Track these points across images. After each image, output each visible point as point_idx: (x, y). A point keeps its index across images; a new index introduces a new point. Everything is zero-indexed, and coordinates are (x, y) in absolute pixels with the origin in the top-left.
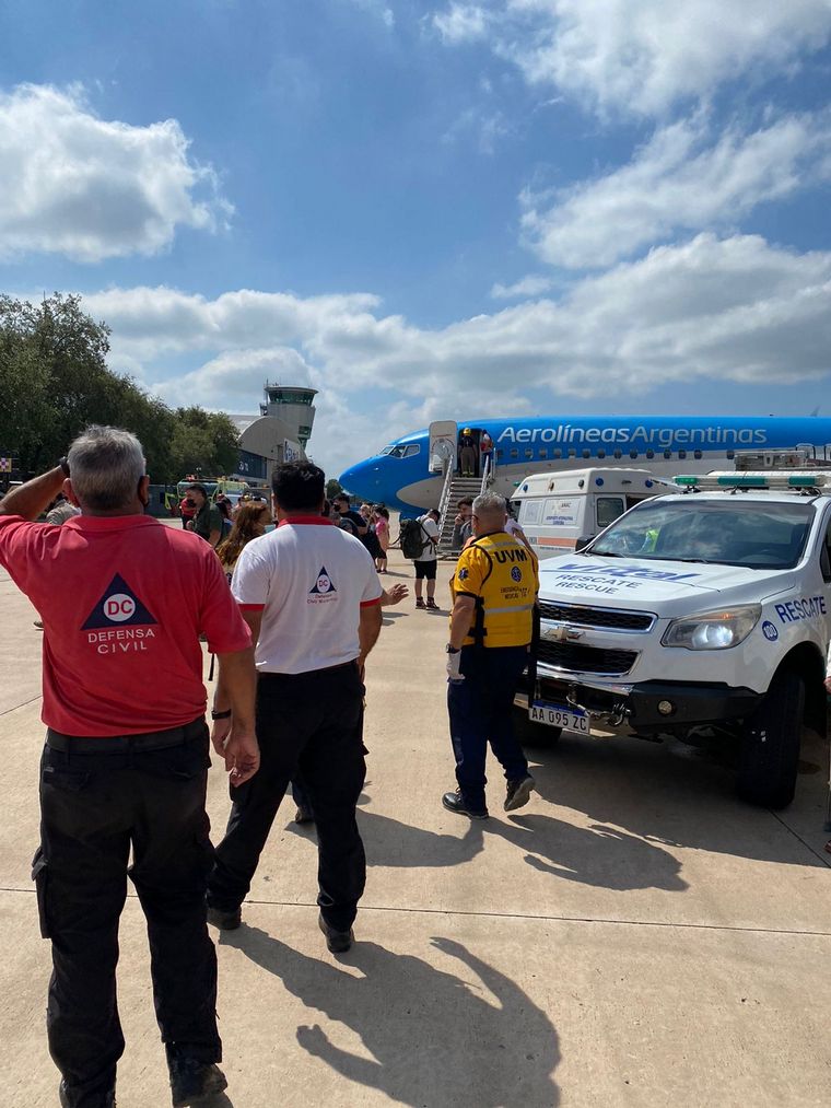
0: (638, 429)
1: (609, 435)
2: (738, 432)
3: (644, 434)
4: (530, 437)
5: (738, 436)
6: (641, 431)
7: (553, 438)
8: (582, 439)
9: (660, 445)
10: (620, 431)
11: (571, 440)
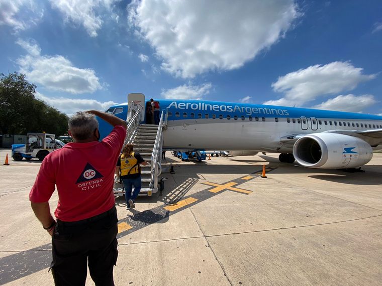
0: (236, 106)
1: (223, 108)
2: (277, 110)
3: (239, 109)
4: (185, 107)
5: (278, 112)
6: (237, 108)
7: (197, 108)
8: (211, 110)
9: (247, 114)
10: (228, 107)
11: (206, 109)
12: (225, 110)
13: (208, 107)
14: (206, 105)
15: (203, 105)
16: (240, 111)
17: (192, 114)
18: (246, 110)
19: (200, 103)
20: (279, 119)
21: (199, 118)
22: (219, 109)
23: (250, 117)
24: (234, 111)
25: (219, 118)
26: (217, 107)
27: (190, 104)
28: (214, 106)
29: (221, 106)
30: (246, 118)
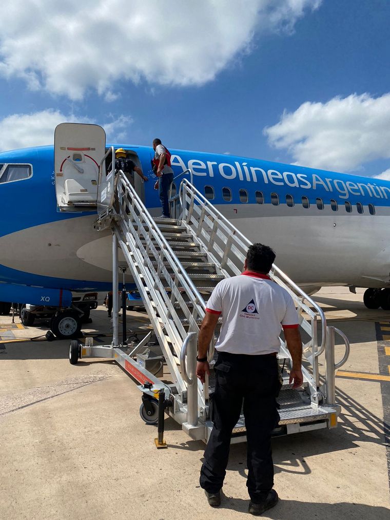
0: (313, 176)
1: (290, 179)
3: (322, 182)
4: (207, 171)
6: (317, 179)
7: (234, 176)
8: (266, 182)
9: (340, 196)
10: (299, 176)
11: (255, 180)
12: (296, 184)
13: (259, 174)
14: (253, 169)
15: (246, 168)
16: (327, 190)
17: (226, 191)
18: (336, 185)
19: (237, 164)
20: (376, 208)
22: (282, 180)
23: (346, 202)
24: (315, 188)
25: (286, 204)
26: (277, 175)
27: (216, 163)
28: (270, 172)
29: (285, 174)
30: (340, 206)
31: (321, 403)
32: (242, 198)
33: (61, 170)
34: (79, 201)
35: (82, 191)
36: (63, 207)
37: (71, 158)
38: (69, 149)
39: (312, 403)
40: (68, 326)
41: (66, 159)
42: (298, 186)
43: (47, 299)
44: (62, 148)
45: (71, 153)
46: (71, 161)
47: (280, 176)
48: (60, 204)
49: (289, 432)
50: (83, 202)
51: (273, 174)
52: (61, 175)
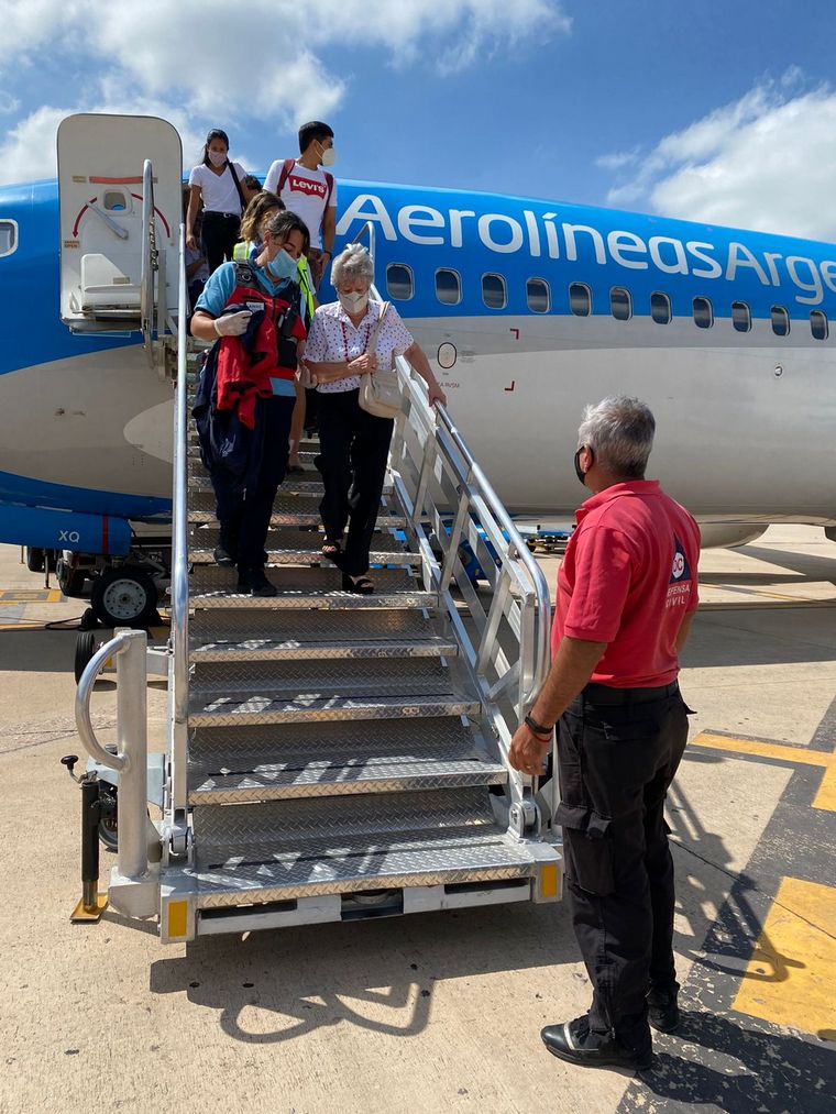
0: (734, 246)
3: (753, 262)
4: (445, 232)
6: (741, 255)
7: (516, 244)
8: (601, 259)
9: (798, 299)
10: (692, 246)
11: (572, 255)
13: (584, 241)
14: (569, 230)
15: (550, 228)
16: (765, 281)
17: (492, 283)
18: (792, 270)
19: (529, 216)
21: (540, 310)
22: (646, 257)
23: (813, 313)
24: (731, 276)
25: (651, 317)
26: (632, 243)
27: (472, 214)
28: (614, 236)
29: (655, 242)
30: (794, 323)
31: (529, 831)
32: (532, 301)
33: (75, 233)
34: (109, 307)
35: (117, 281)
36: (72, 321)
37: (100, 204)
38: (94, 180)
39: (510, 828)
40: (125, 599)
41: (86, 207)
42: (685, 272)
43: (74, 537)
44: (77, 179)
45: (99, 191)
46: (96, 210)
47: (640, 247)
48: (67, 313)
49: (409, 908)
50: (117, 307)
51: (621, 240)
52: (73, 245)
